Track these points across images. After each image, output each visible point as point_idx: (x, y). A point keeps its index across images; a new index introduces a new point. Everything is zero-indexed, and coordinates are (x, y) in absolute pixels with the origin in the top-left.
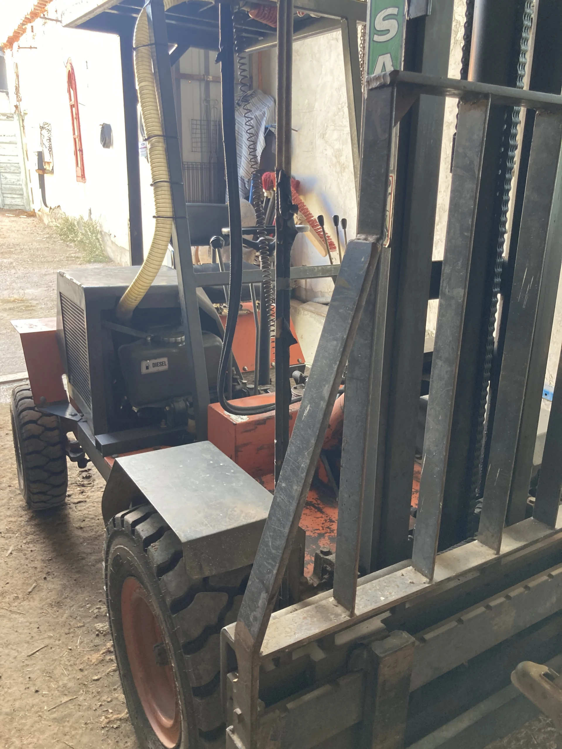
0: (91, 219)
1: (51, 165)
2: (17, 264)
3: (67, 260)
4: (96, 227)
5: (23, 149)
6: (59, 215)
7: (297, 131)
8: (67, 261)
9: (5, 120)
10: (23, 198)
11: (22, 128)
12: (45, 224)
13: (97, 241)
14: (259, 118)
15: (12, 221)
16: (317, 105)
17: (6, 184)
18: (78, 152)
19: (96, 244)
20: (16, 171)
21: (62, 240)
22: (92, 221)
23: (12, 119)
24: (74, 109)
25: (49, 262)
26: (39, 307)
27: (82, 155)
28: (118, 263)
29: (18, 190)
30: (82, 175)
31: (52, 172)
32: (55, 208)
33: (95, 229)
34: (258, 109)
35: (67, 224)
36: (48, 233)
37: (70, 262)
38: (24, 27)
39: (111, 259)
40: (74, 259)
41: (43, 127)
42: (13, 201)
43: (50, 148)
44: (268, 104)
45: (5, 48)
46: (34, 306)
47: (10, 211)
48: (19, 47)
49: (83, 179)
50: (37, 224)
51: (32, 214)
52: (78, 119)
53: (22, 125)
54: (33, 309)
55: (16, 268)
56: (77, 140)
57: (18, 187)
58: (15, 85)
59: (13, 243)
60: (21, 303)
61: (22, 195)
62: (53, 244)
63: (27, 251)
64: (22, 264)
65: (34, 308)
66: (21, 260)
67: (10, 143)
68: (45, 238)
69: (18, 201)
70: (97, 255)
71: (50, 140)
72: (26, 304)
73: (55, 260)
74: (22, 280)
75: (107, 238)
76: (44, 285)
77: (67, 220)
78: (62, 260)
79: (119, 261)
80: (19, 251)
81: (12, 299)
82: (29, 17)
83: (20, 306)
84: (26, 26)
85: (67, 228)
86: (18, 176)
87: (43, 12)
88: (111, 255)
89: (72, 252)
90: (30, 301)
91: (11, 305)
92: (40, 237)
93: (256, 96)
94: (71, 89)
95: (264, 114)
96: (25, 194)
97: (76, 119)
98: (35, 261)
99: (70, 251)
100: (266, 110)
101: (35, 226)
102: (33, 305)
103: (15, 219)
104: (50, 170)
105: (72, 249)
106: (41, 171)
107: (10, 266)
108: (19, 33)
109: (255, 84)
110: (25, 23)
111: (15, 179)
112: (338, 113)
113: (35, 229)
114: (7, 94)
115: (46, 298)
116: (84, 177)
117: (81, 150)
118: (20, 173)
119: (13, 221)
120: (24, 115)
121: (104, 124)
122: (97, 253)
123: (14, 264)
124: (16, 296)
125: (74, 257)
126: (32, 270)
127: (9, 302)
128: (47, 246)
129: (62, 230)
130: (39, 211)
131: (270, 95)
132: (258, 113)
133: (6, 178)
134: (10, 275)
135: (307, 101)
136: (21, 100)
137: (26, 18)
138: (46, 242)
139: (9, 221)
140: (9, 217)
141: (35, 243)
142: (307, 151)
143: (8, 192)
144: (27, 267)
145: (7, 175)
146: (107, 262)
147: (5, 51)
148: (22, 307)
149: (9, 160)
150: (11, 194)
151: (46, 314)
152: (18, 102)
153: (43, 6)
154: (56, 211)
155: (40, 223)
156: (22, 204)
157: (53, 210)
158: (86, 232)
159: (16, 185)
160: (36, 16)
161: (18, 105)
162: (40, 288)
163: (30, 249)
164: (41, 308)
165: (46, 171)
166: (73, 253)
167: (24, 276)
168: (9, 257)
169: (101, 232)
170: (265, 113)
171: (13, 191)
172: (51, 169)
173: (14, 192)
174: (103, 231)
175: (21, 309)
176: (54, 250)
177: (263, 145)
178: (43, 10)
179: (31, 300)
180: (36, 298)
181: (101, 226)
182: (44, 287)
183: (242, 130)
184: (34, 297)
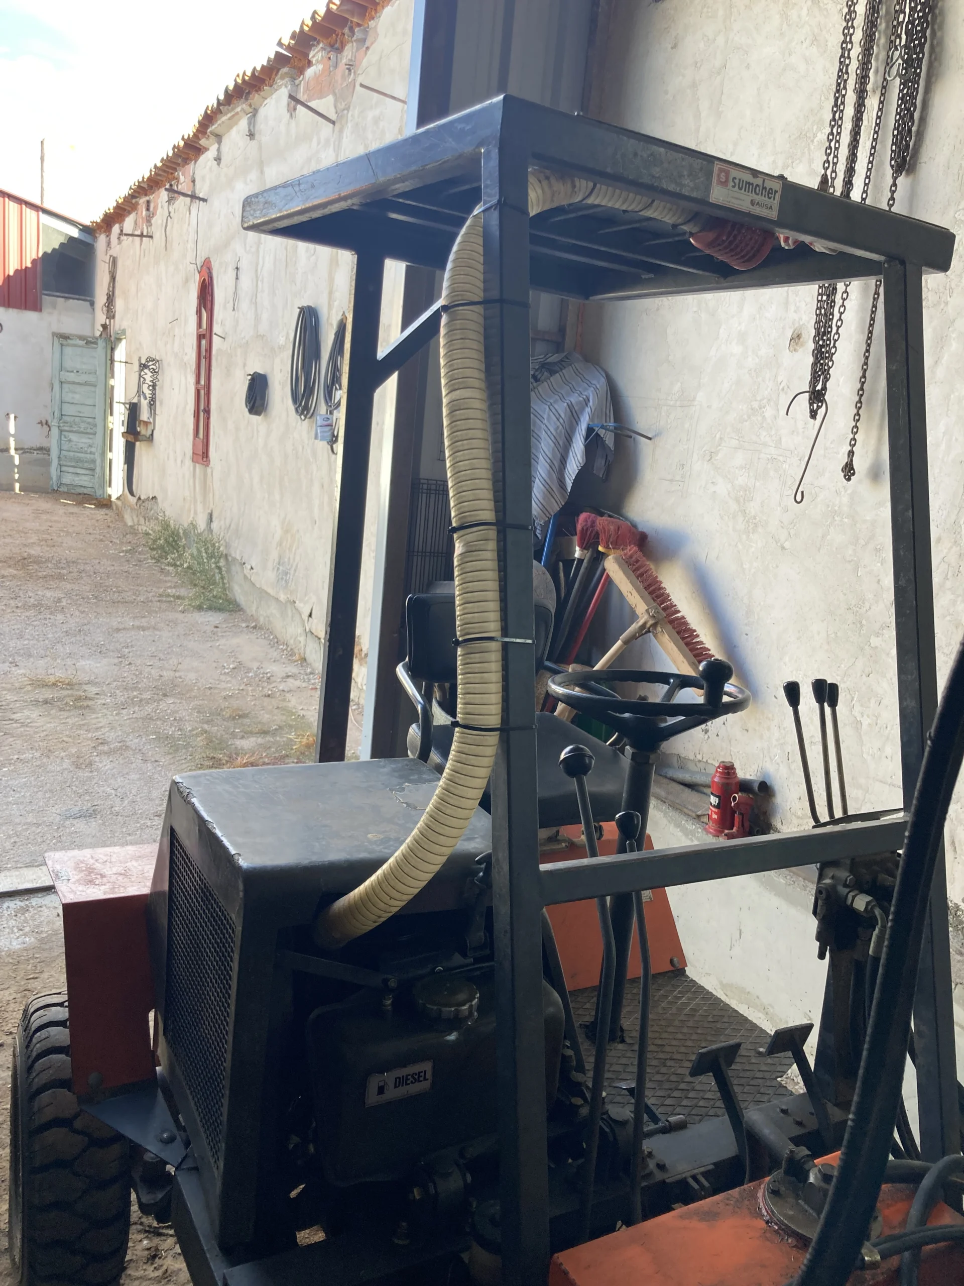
0: (210, 530)
1: (150, 427)
2: (69, 602)
3: (159, 601)
4: (219, 547)
5: (105, 395)
6: (152, 512)
7: (650, 439)
8: (158, 603)
9: (82, 347)
10: (93, 476)
11: (109, 362)
12: (125, 524)
13: (217, 571)
14: (576, 408)
15: (70, 513)
16: (701, 396)
17: (69, 451)
18: (202, 414)
19: (214, 575)
20: (89, 431)
21: (152, 558)
22: (212, 533)
23: (96, 346)
24: (204, 342)
25: (126, 602)
26: (100, 702)
27: (208, 418)
28: (252, 615)
29: (86, 462)
30: (203, 453)
31: (151, 438)
32: (148, 499)
33: (216, 551)
34: (573, 390)
35: (166, 533)
36: (130, 542)
37: (164, 606)
38: (134, 201)
39: (238, 605)
40: (172, 599)
41: (144, 365)
42: (76, 479)
43: (152, 400)
44: (594, 382)
45: (98, 231)
46: (91, 699)
47: (68, 495)
48: (121, 233)
49: (205, 459)
50: (112, 522)
51: (105, 503)
52: (208, 360)
53: (109, 357)
54: (88, 706)
55: (67, 611)
56: (202, 392)
57: (88, 456)
58: (106, 291)
59: (66, 559)
60: (67, 689)
61: (93, 470)
62: (136, 565)
63: (90, 576)
64: (79, 602)
65: (90, 703)
66: (76, 595)
67: (86, 384)
68: (123, 551)
69: (84, 480)
70: (215, 597)
71: (154, 386)
72: (77, 693)
73: (139, 598)
74: (73, 639)
75: (235, 568)
76: (113, 651)
77: (166, 526)
78: (151, 601)
79: (254, 613)
80: (75, 575)
81: (52, 679)
82: (145, 186)
83: (65, 697)
84: (137, 200)
85: (166, 540)
86: (90, 438)
87: (169, 181)
88: (241, 599)
89: (169, 584)
90: (85, 687)
91: (48, 694)
92: (115, 549)
93: (571, 365)
94: (203, 310)
95: (587, 401)
96: (98, 469)
97: (206, 358)
98: (102, 600)
99: (166, 582)
100: (590, 393)
101: (109, 527)
102: (90, 695)
103: (75, 510)
104: (148, 436)
105: (170, 578)
106: (132, 436)
107: (56, 606)
108: (125, 210)
109: (569, 342)
110: (137, 195)
111: (86, 443)
112: (749, 417)
113: (108, 533)
114: (92, 304)
115: (115, 681)
116: (207, 456)
117: (207, 411)
118: (95, 434)
119: (72, 513)
120: (115, 341)
121: (255, 373)
122: (215, 593)
123: (64, 603)
124: (60, 674)
125: (173, 596)
126: (96, 617)
127: (45, 685)
128: (126, 568)
129: (155, 541)
130: (118, 498)
131: (598, 365)
132: (574, 399)
133: (70, 441)
134: (53, 625)
135: (679, 384)
136: (114, 317)
137: (139, 187)
138: (123, 560)
139: (65, 513)
140: (65, 505)
141: (105, 560)
142: (671, 481)
143: (69, 464)
144: (86, 610)
145: (73, 437)
146: (232, 611)
147: (97, 235)
148: (68, 700)
149: (80, 412)
150: (73, 467)
151: (111, 718)
152: (108, 320)
153: (171, 171)
154: (149, 504)
155: (117, 521)
156: (91, 485)
157: (143, 502)
158: (199, 552)
159: (86, 453)
160: (156, 186)
161: (108, 323)
162: (105, 657)
163: (95, 573)
164: (104, 704)
165: (140, 437)
166: (170, 587)
167: (80, 631)
168: (57, 587)
169: (226, 555)
170: (589, 400)
171: (78, 462)
172: (149, 432)
173: (81, 465)
174: (230, 555)
175: (67, 703)
176: (138, 578)
177: (581, 462)
178: (170, 176)
179: (86, 684)
180: (97, 680)
181: (227, 546)
182: (114, 658)
183: (540, 427)
184: (93, 678)
